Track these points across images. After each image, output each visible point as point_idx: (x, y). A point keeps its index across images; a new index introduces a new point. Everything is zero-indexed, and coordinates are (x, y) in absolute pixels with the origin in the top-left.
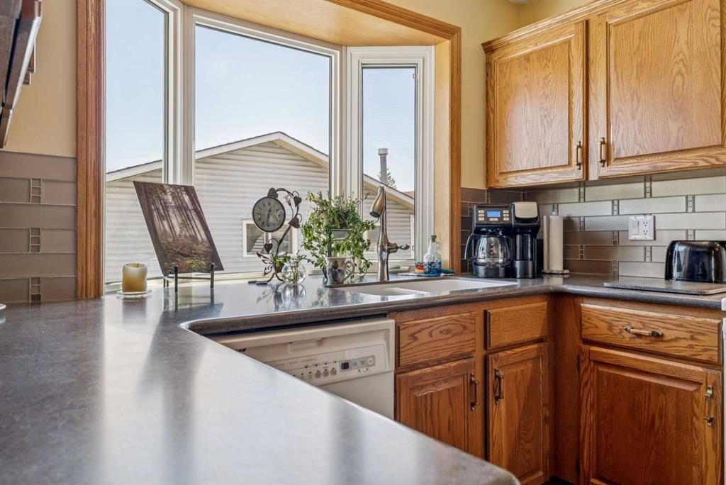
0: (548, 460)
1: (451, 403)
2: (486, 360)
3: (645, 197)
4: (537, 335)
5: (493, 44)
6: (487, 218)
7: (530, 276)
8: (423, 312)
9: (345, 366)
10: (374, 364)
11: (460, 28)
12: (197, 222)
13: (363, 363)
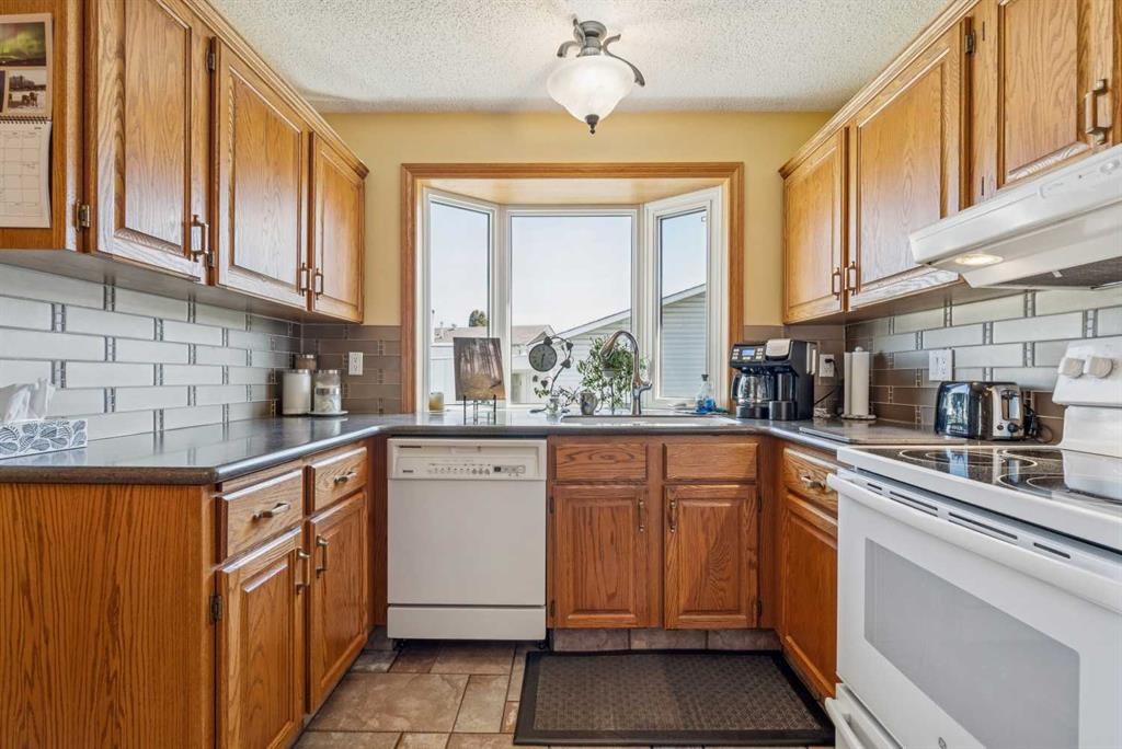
0: (755, 607)
1: (614, 519)
2: (663, 490)
3: (945, 326)
4: (741, 476)
5: (787, 168)
6: (740, 356)
7: (784, 418)
8: (584, 439)
9: (497, 469)
10: (524, 472)
11: (742, 163)
12: (495, 364)
13: (514, 470)
